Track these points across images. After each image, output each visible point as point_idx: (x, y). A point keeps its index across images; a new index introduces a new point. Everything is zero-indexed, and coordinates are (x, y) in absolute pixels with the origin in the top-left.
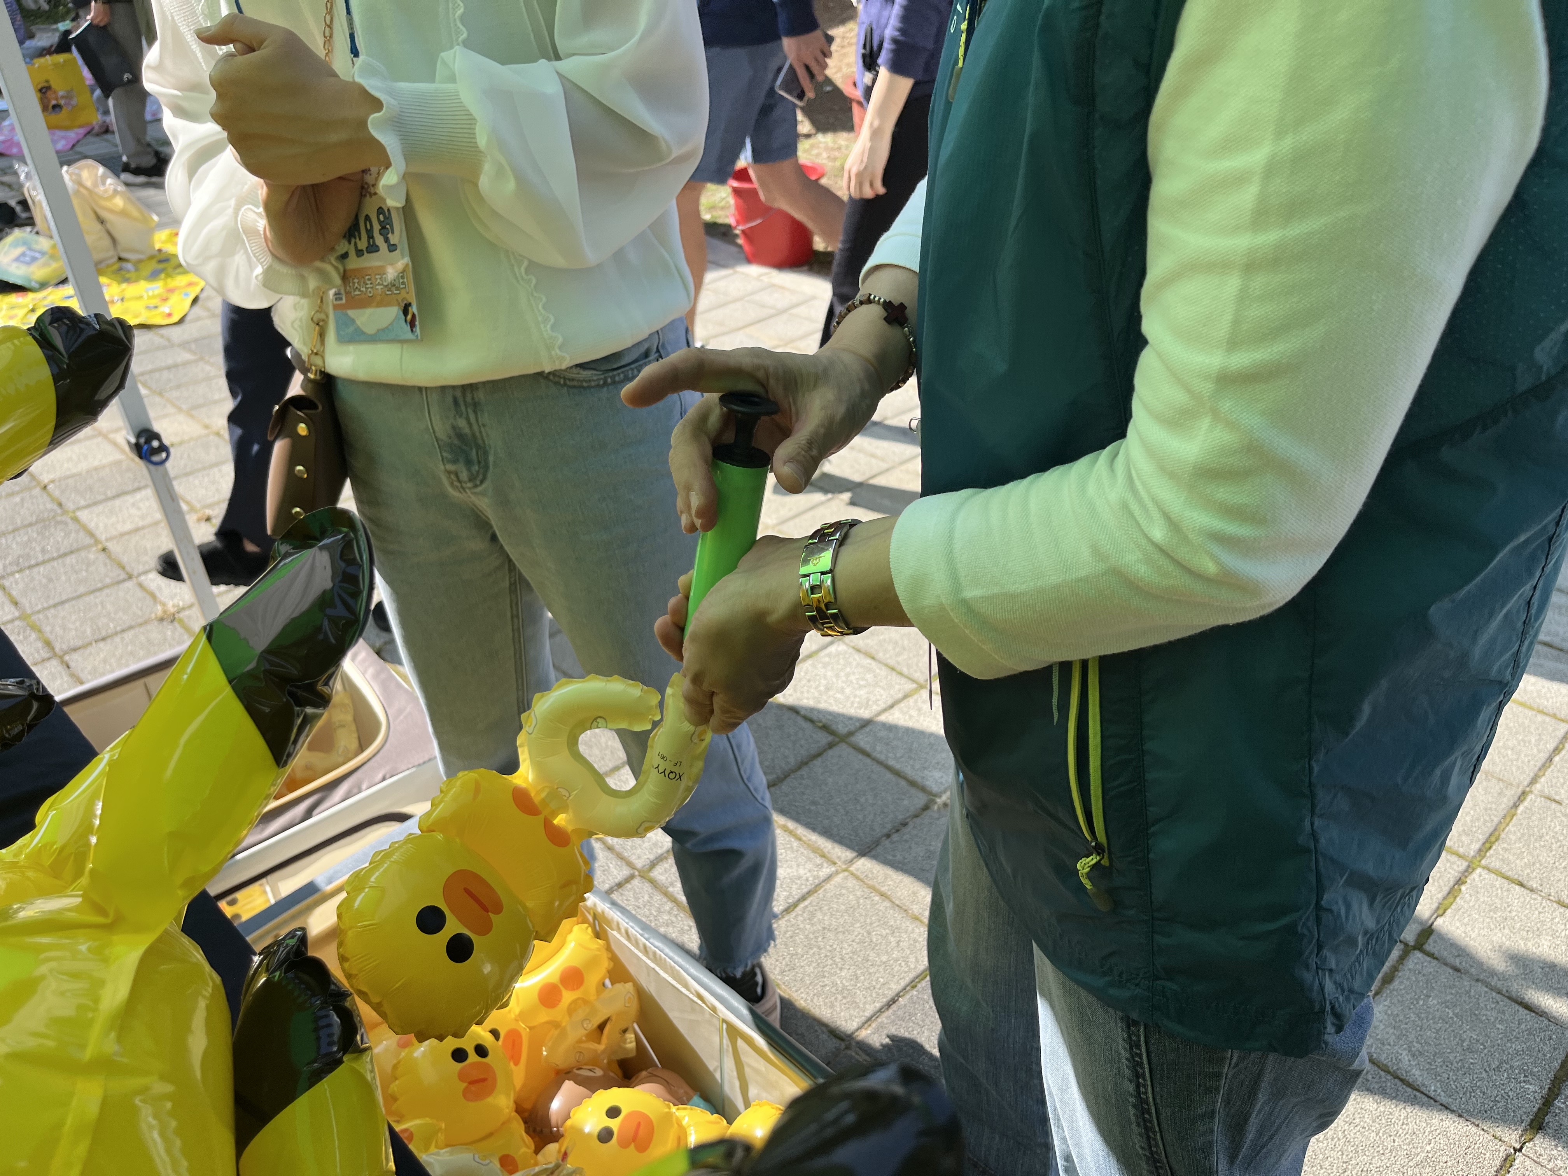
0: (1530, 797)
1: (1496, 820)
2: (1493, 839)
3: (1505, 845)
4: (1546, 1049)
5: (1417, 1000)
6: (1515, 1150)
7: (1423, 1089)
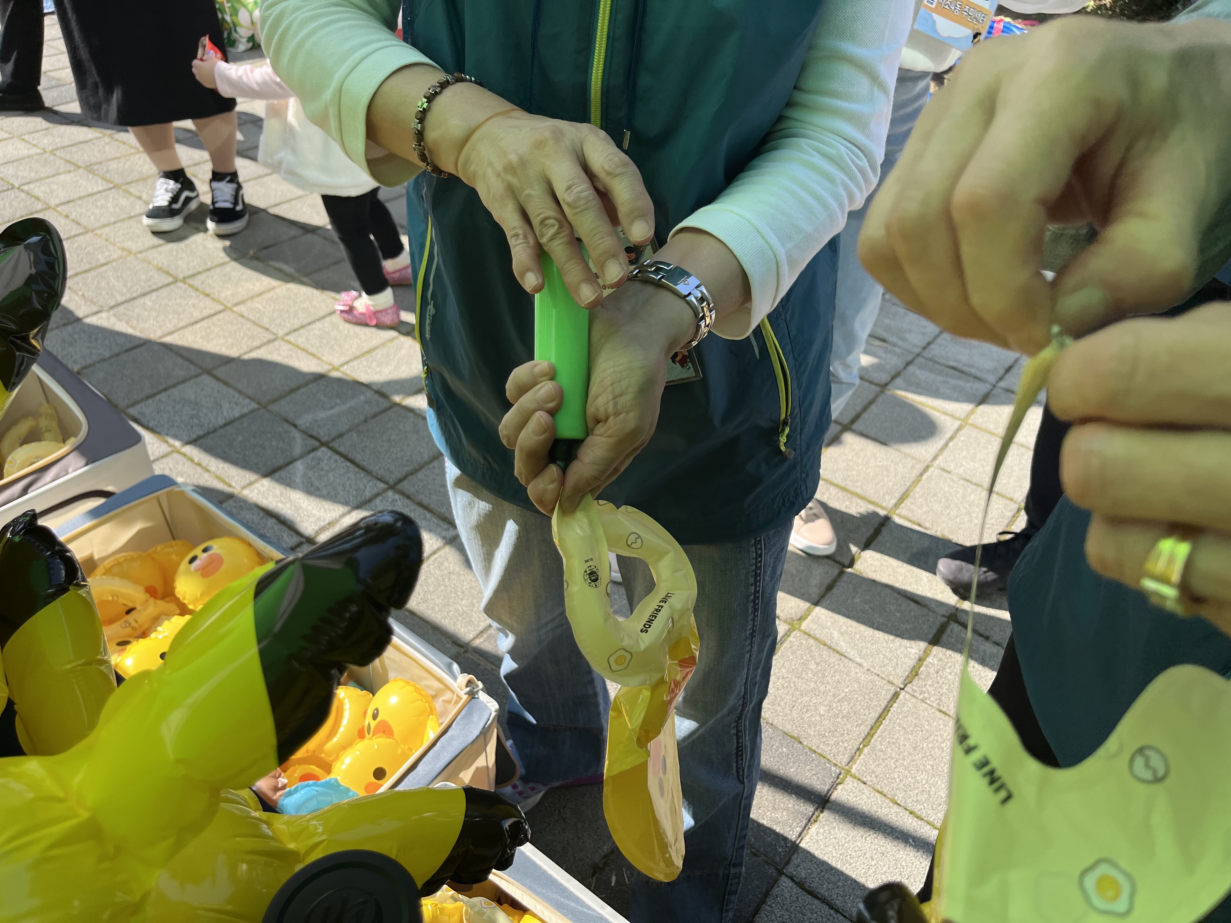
0: (931, 469)
1: (908, 484)
2: (905, 497)
3: (912, 500)
4: (925, 627)
5: (847, 600)
6: (901, 689)
7: (846, 654)
